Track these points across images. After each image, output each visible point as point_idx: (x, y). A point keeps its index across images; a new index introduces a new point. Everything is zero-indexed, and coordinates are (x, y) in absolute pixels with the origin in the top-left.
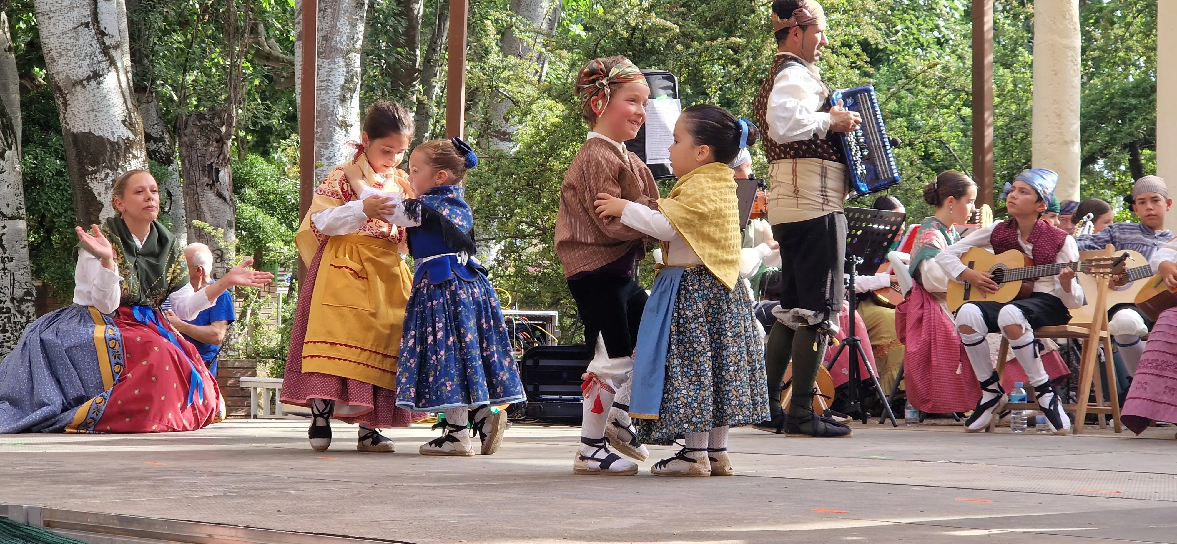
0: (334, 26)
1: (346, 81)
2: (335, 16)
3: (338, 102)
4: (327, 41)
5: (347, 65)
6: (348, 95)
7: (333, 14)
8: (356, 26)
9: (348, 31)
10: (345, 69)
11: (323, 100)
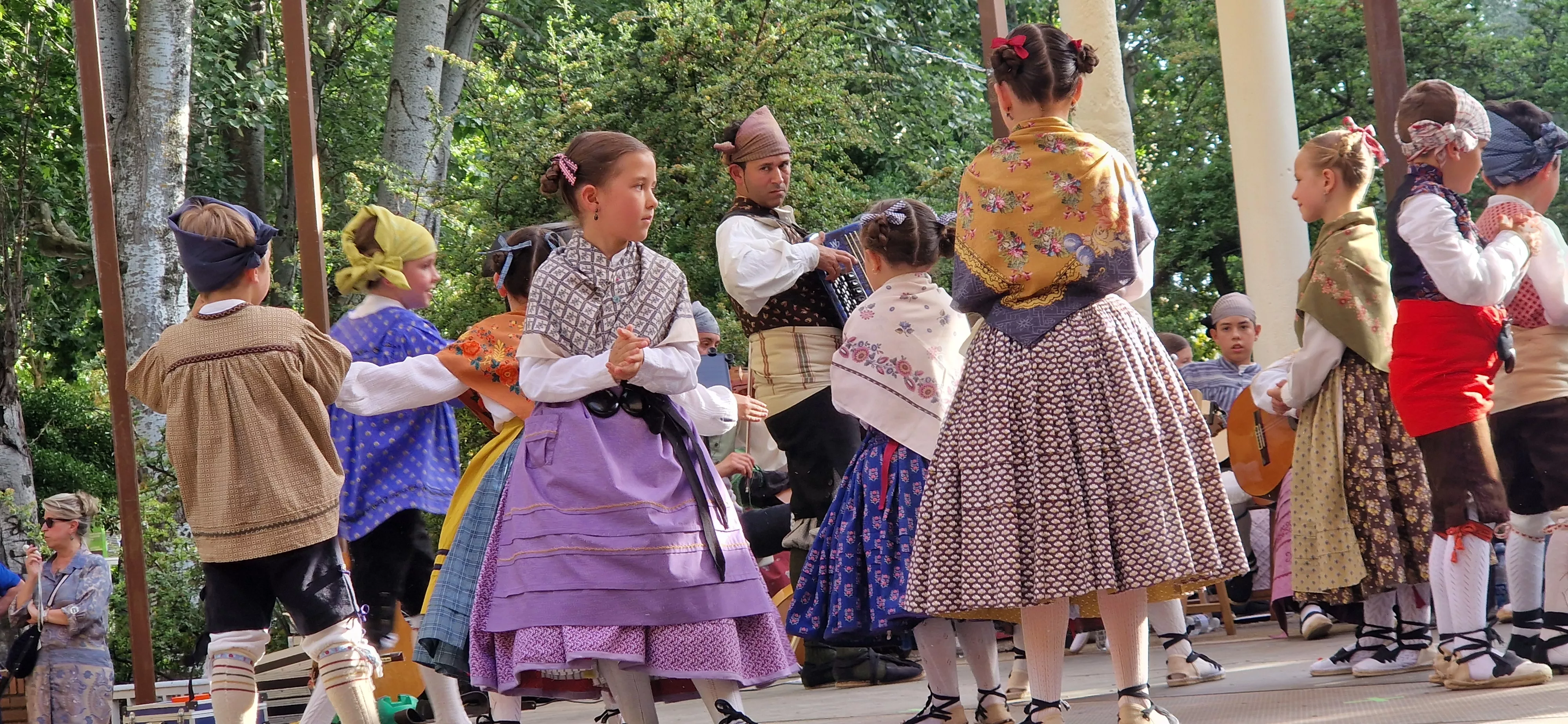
0: (142, 199)
1: (168, 271)
2: (143, 185)
3: (159, 300)
4: (135, 219)
5: (167, 250)
6: (172, 290)
7: (140, 182)
8: (172, 195)
9: (163, 203)
10: (164, 256)
11: (138, 300)
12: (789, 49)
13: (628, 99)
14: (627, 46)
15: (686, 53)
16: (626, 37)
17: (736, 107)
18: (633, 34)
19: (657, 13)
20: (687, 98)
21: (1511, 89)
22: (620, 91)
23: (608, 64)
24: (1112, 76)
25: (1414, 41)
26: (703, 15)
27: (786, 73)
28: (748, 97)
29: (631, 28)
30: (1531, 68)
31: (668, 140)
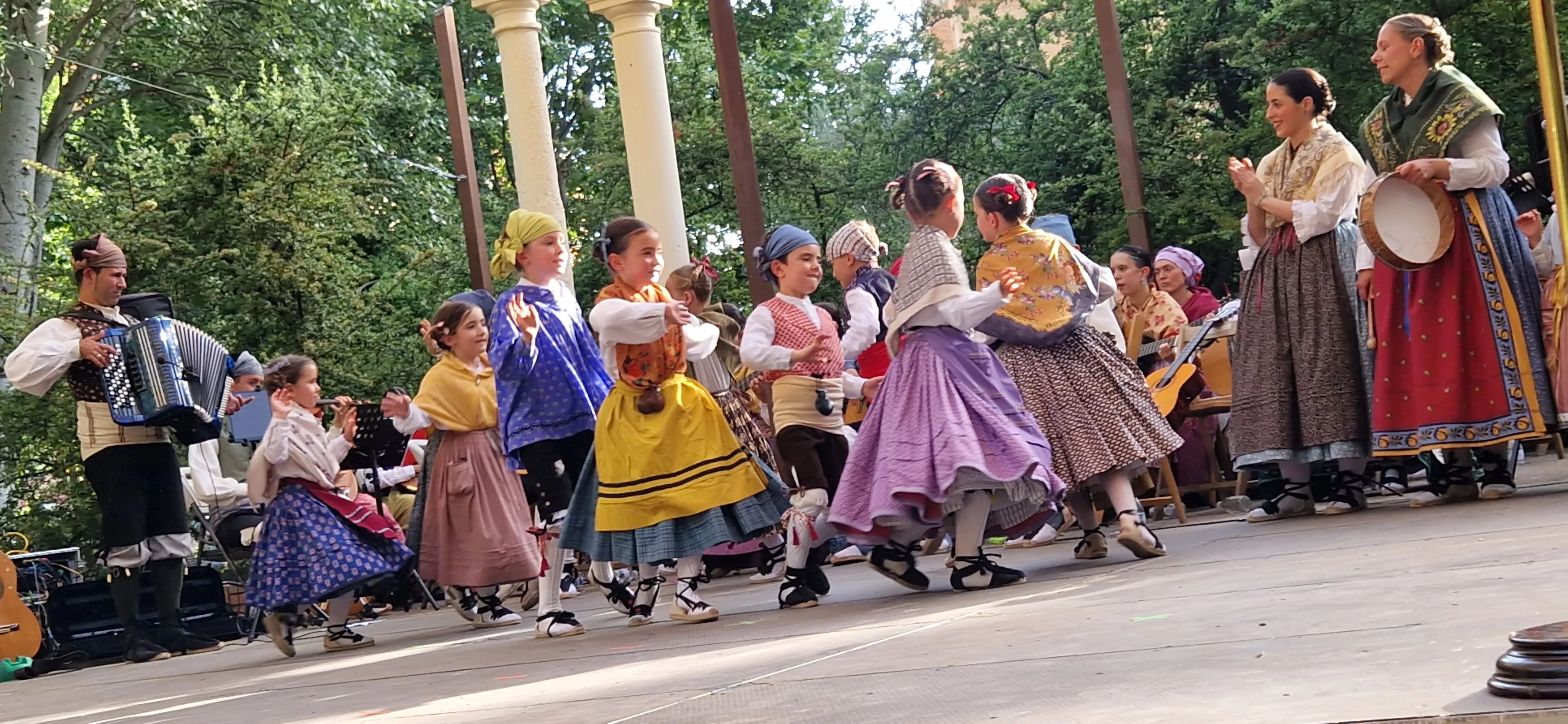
12: (309, 161)
13: (185, 200)
14: (183, 159)
15: (229, 165)
16: (182, 152)
17: (270, 206)
18: (187, 150)
19: (206, 134)
20: (231, 199)
21: (833, 186)
22: (179, 194)
23: (168, 173)
24: (549, 179)
25: (765, 153)
26: (241, 136)
27: (306, 180)
28: (278, 199)
29: (187, 145)
30: (847, 172)
31: (217, 231)
